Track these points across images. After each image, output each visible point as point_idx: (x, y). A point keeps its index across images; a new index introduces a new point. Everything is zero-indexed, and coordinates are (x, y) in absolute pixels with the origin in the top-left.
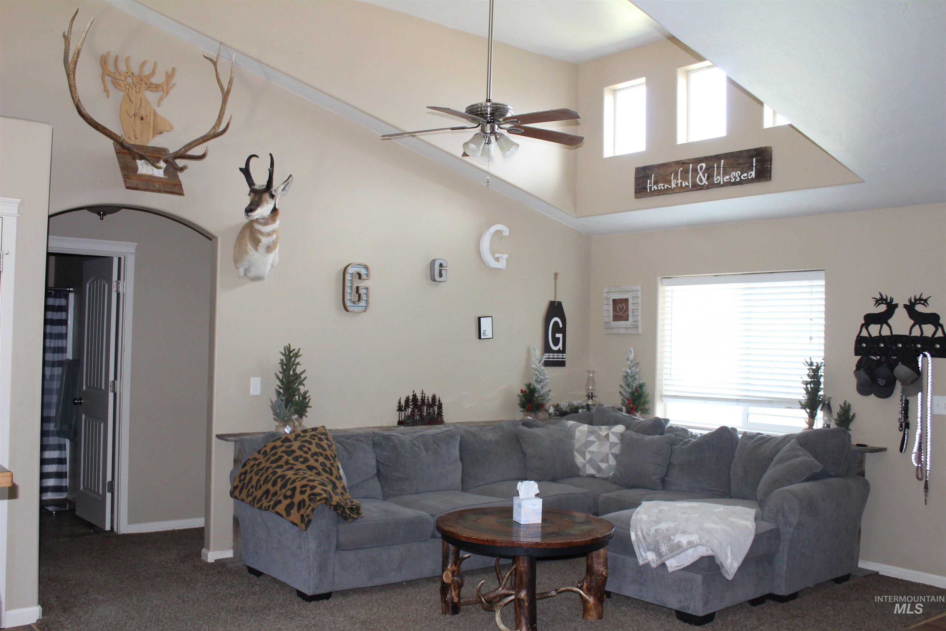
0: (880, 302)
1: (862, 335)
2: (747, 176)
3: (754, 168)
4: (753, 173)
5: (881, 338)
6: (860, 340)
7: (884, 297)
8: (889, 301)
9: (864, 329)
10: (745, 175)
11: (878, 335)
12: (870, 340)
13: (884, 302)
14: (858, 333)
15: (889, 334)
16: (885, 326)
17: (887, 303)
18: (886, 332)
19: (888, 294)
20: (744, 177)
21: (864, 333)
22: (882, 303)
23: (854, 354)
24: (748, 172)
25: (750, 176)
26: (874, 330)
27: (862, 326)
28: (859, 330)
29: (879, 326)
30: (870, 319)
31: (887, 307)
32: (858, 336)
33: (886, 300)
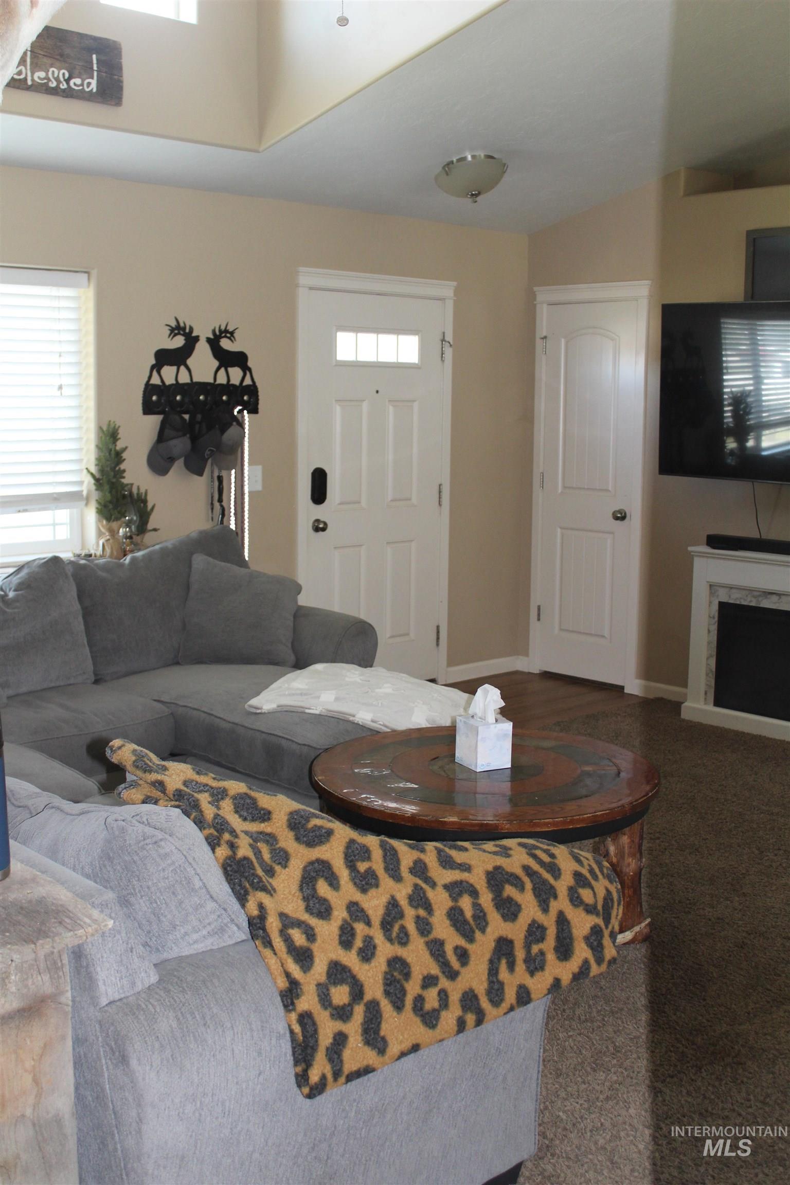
0: (176, 332)
1: (153, 381)
2: (82, 85)
3: (95, 74)
4: (94, 83)
5: (178, 387)
6: (149, 389)
7: (182, 325)
8: (187, 331)
9: (155, 373)
10: (78, 81)
11: (174, 382)
12: (162, 390)
13: (182, 332)
14: (146, 379)
15: (188, 381)
16: (182, 368)
17: (185, 335)
18: (184, 378)
19: (186, 320)
20: (75, 84)
21: (156, 380)
22: (179, 334)
23: (141, 411)
24: (84, 76)
25: (88, 87)
26: (169, 374)
27: (153, 368)
28: (148, 374)
29: (174, 368)
30: (164, 358)
31: (185, 340)
32: (147, 384)
33: (184, 329)
